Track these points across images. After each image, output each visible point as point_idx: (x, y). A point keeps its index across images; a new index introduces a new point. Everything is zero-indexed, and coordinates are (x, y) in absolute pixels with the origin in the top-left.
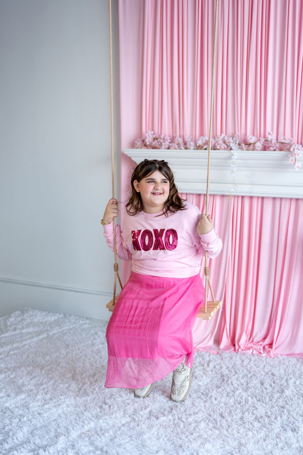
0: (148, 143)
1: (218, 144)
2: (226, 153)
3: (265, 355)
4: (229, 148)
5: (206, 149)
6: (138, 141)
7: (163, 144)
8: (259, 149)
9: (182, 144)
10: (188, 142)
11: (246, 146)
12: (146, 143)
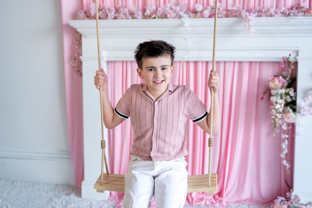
0: (93, 14)
1: (168, 13)
2: (176, 21)
3: (218, 204)
4: (178, 17)
5: (154, 18)
6: (80, 12)
7: (109, 14)
8: (207, 16)
9: (128, 14)
10: (135, 12)
11: (193, 14)
12: (90, 14)
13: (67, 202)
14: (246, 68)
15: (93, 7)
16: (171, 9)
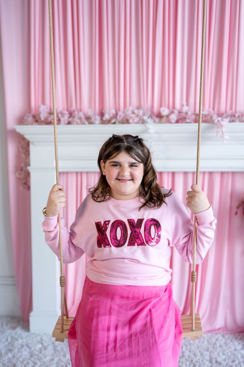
0: (43, 119)
1: (130, 118)
2: (140, 127)
4: (141, 122)
5: (114, 123)
6: (27, 116)
7: (62, 119)
8: (174, 121)
9: (84, 119)
10: (91, 116)
11: (158, 119)
12: (40, 118)
13: (12, 337)
14: (217, 179)
15: (43, 110)
16: (133, 113)
